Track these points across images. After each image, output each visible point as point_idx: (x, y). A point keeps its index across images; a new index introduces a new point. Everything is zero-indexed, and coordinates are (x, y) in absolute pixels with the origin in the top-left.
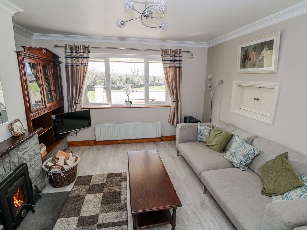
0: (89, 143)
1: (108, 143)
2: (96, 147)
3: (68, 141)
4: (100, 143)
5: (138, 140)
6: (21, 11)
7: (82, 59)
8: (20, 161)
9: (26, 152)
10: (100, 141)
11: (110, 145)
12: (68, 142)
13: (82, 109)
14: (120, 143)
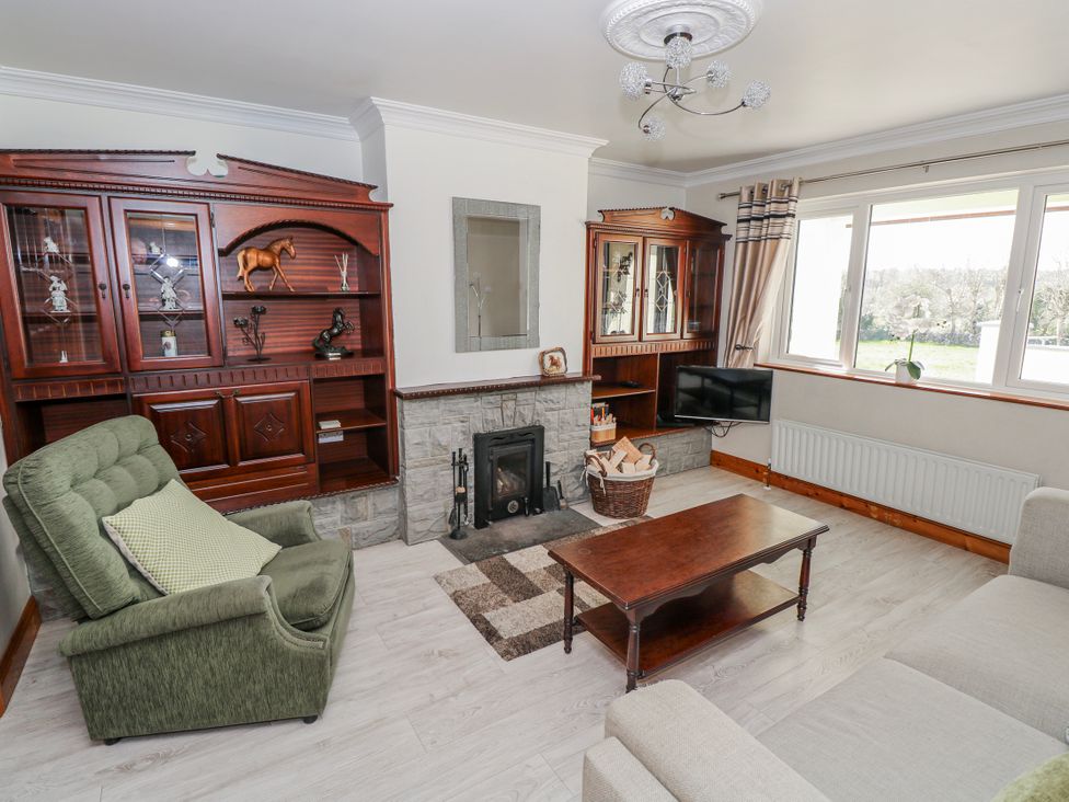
0: (757, 471)
1: (811, 492)
2: (769, 488)
3: (714, 448)
4: (787, 484)
5: (919, 523)
6: (604, 142)
7: (771, 220)
8: (536, 418)
9: (553, 410)
10: (787, 477)
11: (813, 501)
12: (713, 451)
13: (755, 365)
14: (846, 505)
